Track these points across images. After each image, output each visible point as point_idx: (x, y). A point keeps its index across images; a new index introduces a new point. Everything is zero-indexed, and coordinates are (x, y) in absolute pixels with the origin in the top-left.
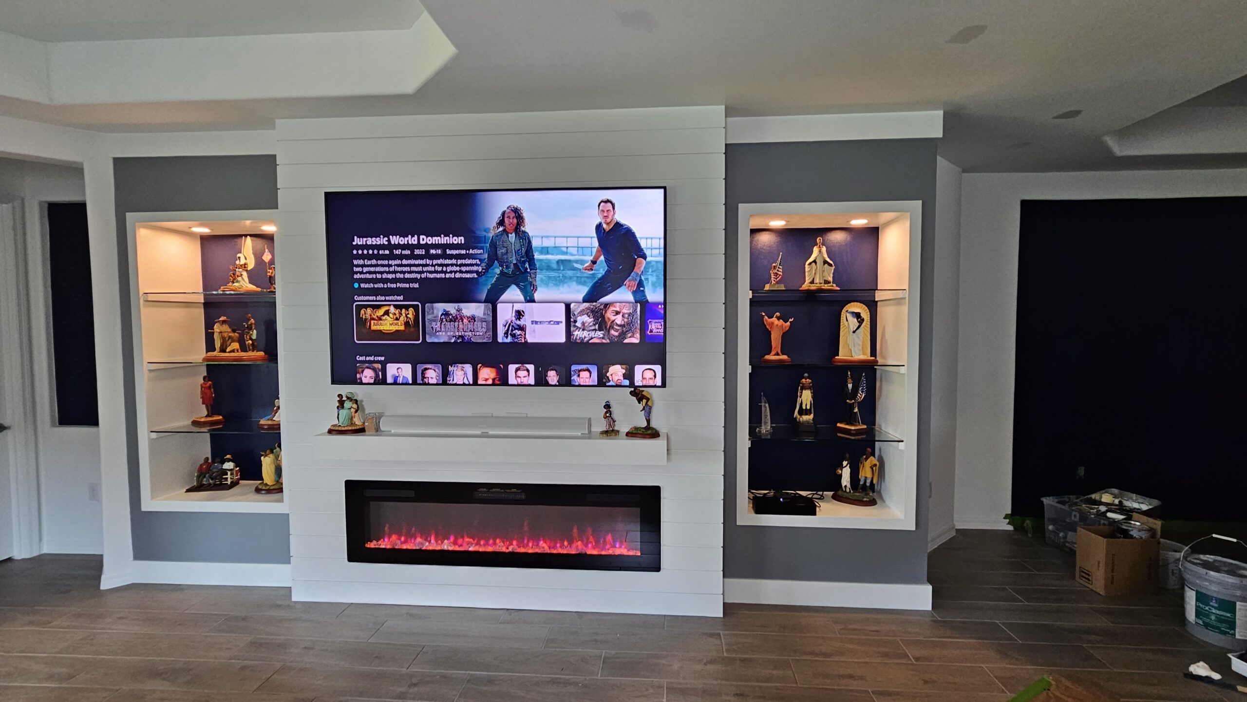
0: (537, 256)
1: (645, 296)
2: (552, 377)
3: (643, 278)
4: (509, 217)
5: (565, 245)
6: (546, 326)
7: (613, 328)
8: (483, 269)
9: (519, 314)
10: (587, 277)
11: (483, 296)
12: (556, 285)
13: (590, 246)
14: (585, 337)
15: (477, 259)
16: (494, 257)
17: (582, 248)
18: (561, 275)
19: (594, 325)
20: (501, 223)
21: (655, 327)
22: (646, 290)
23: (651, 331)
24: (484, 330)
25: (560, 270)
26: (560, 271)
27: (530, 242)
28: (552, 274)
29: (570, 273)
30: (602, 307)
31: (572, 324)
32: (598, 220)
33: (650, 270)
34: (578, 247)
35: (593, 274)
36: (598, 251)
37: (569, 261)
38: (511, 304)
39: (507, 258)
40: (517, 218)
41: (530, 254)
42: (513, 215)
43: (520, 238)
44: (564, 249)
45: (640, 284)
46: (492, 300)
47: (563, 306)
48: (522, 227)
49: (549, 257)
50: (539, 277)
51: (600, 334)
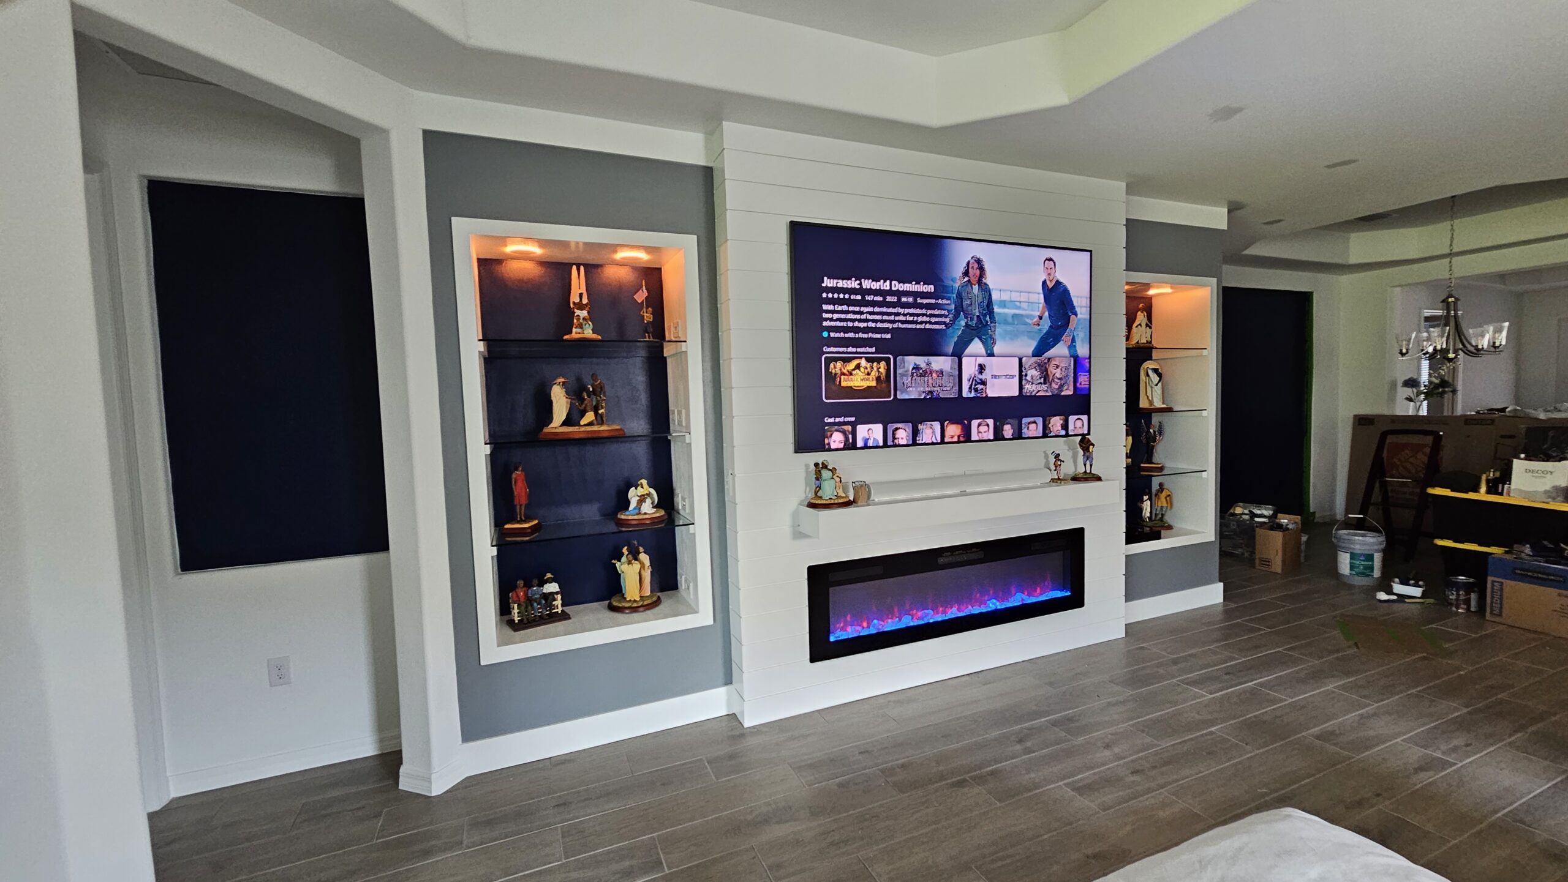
0: (996, 310)
1: (1076, 351)
2: (1008, 431)
3: (1075, 334)
4: (973, 268)
5: (1018, 300)
6: (1003, 380)
7: (1054, 381)
8: (950, 321)
9: (982, 368)
10: (1036, 332)
11: (950, 350)
12: (1012, 339)
13: (1037, 301)
14: (1033, 391)
15: (945, 310)
16: (960, 309)
17: (1032, 303)
18: (1015, 329)
19: (1040, 378)
20: (966, 273)
21: (1083, 379)
22: (1077, 345)
23: (1081, 384)
24: (952, 385)
25: (1014, 324)
26: (1014, 326)
27: (990, 295)
28: (1009, 328)
29: (1022, 328)
30: (1046, 361)
31: (1024, 378)
32: (1043, 277)
33: (1080, 327)
34: (1028, 302)
35: (1040, 330)
36: (1043, 308)
37: (1022, 315)
38: (975, 358)
39: (971, 310)
40: (979, 269)
41: (991, 307)
42: (976, 265)
43: (983, 290)
44: (1018, 304)
45: (1073, 340)
46: (958, 354)
47: (1017, 360)
48: (983, 279)
49: (1006, 311)
50: (998, 330)
51: (1045, 387)
